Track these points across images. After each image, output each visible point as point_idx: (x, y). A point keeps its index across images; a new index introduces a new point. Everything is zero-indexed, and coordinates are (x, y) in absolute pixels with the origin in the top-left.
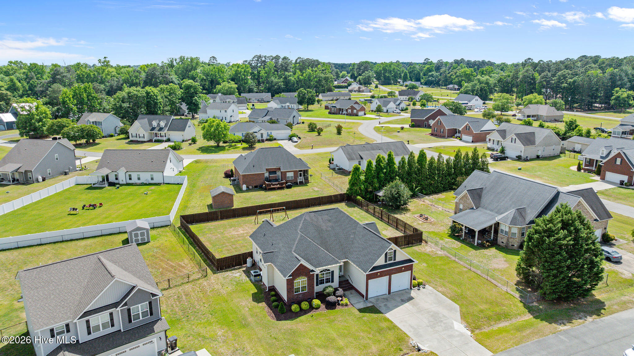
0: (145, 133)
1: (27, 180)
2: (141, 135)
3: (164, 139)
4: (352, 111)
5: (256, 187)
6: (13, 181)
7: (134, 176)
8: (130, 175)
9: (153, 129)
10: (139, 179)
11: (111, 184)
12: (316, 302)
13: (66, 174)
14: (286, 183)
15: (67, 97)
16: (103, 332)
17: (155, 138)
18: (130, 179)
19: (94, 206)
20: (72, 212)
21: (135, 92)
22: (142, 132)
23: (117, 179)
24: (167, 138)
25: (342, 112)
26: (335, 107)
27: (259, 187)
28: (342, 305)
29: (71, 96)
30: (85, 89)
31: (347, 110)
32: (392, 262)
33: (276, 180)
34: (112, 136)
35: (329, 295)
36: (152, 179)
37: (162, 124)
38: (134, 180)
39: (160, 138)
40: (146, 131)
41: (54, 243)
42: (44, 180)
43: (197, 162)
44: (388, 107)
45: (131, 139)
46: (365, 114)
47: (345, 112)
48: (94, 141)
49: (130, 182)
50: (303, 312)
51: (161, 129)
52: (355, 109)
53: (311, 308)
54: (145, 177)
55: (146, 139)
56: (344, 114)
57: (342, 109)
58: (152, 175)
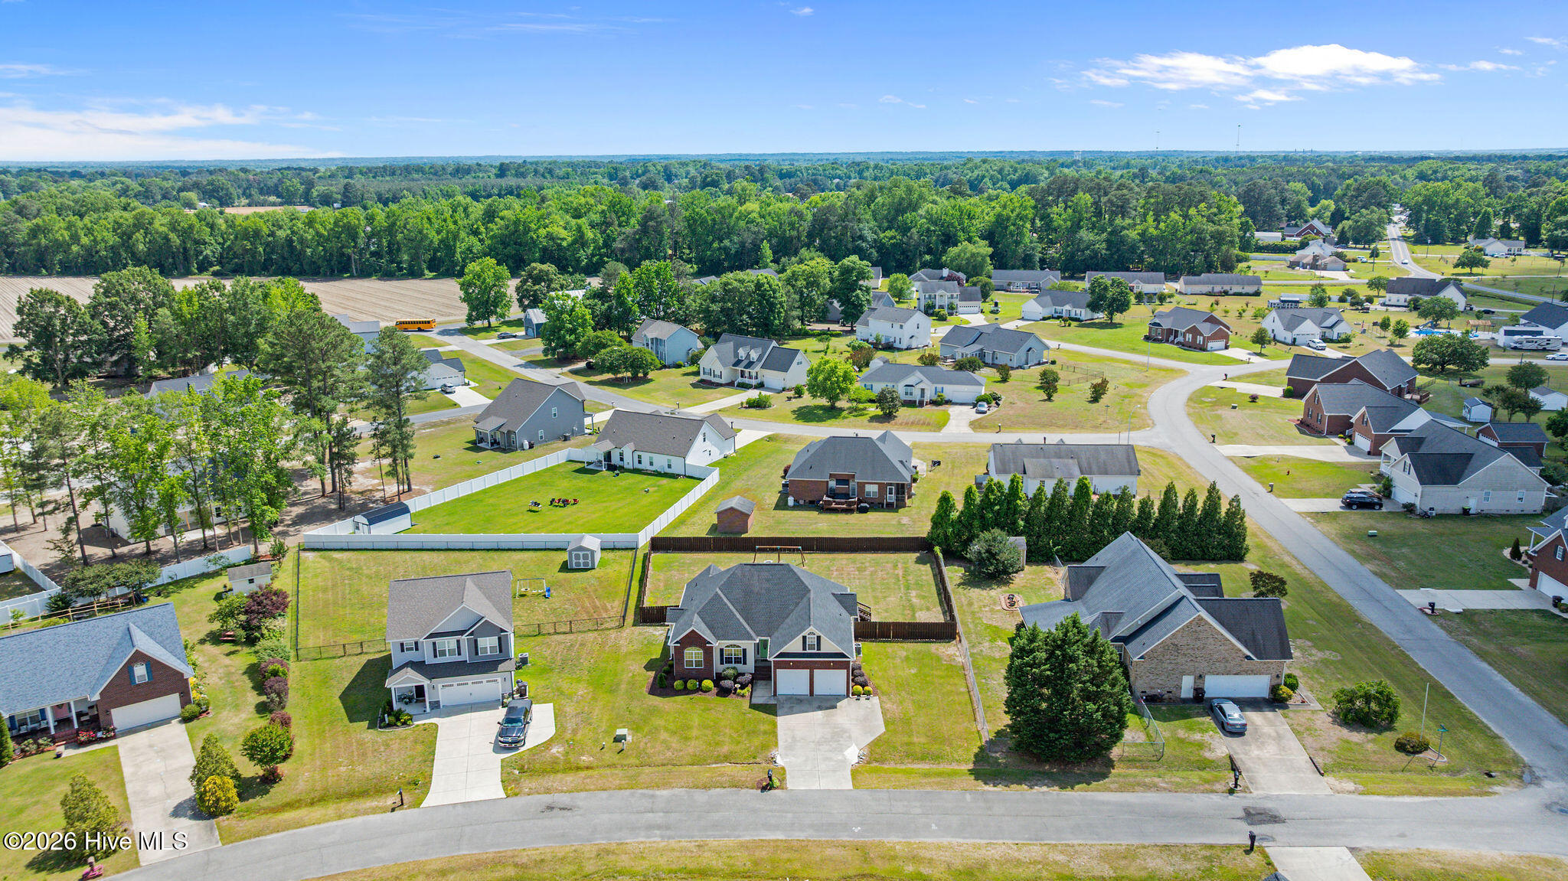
0: (722, 369)
1: (510, 445)
2: (717, 373)
3: (754, 382)
4: (1195, 338)
5: (812, 502)
6: (492, 444)
7: (645, 457)
8: (639, 457)
9: (737, 363)
10: (651, 464)
11: (612, 468)
12: (708, 683)
13: (566, 439)
14: (860, 502)
15: (625, 288)
16: (447, 659)
17: (740, 380)
18: (640, 462)
19: (566, 502)
20: (535, 508)
21: (735, 284)
22: (718, 368)
23: (622, 459)
24: (759, 381)
25: (1176, 337)
26: (1159, 325)
27: (813, 505)
28: (738, 695)
29: (632, 285)
30: (658, 273)
31: (1184, 335)
32: (815, 651)
33: (847, 496)
34: (679, 366)
35: (726, 678)
36: (669, 466)
37: (754, 355)
38: (645, 465)
39: (746, 380)
40: (724, 365)
41: (488, 550)
42: (531, 446)
43: (770, 439)
44: (1296, 332)
45: (702, 376)
46: (1227, 348)
47: (1180, 339)
48: (646, 374)
49: (640, 467)
50: (685, 691)
51: (750, 364)
52: (1201, 335)
53: (700, 689)
54: (660, 462)
55: (723, 381)
56: (1178, 343)
57: (1177, 332)
58: (669, 460)
